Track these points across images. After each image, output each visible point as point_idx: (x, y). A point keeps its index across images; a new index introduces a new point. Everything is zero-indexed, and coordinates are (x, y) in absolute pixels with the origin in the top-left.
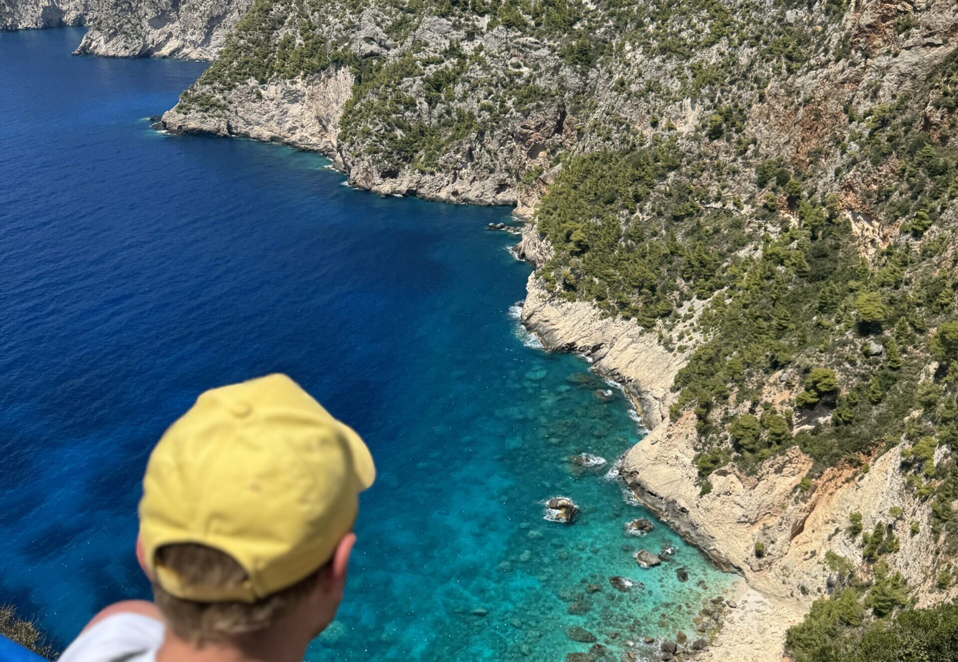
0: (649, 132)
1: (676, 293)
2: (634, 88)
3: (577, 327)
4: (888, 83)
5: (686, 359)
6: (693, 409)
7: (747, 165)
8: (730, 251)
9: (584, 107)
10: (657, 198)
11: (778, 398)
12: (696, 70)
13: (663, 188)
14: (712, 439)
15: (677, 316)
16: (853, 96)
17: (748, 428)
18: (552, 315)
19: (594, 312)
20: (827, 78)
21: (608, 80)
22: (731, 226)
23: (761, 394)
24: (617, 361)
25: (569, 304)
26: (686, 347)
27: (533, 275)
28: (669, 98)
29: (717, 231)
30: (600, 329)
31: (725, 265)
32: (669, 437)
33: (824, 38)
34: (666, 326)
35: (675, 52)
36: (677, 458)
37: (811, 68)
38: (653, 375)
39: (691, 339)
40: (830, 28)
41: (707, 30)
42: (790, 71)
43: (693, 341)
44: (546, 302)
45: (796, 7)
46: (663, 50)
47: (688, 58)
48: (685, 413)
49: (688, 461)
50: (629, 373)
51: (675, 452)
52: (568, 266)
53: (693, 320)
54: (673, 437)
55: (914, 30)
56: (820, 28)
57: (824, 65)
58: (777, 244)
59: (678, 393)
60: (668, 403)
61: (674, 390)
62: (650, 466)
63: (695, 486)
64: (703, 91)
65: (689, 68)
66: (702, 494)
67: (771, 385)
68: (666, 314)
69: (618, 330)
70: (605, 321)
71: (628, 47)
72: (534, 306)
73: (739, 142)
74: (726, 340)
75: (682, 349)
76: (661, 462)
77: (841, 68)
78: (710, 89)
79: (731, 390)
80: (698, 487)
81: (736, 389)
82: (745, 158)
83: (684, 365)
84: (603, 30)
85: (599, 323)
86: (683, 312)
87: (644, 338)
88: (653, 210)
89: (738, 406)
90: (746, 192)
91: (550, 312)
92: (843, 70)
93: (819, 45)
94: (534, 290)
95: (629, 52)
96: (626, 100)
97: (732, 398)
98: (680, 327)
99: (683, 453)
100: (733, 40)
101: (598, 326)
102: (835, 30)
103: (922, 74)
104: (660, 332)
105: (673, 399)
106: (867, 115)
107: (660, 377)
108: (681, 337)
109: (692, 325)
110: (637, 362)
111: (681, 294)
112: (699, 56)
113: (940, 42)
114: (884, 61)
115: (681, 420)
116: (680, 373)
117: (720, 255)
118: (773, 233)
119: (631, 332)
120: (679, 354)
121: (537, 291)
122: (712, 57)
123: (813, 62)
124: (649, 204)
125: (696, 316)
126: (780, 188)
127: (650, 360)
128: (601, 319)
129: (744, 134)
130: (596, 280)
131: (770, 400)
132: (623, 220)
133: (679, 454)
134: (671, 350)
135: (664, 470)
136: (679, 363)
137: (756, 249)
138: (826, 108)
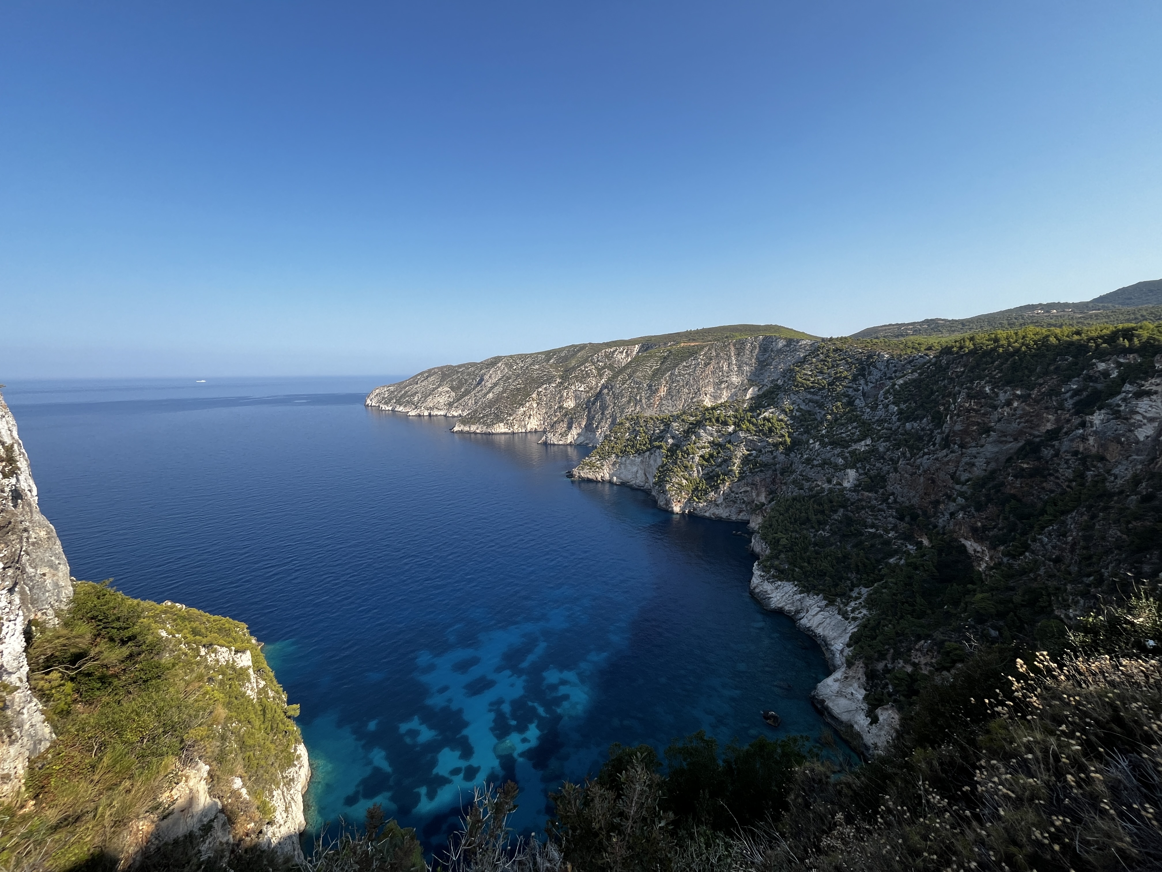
0: (826, 486)
1: (848, 582)
2: (815, 463)
3: (784, 597)
4: (980, 462)
5: (858, 626)
6: (862, 660)
7: (889, 508)
8: (883, 558)
9: (787, 472)
10: (833, 524)
11: (923, 660)
12: (853, 453)
13: (836, 517)
14: (877, 684)
15: (850, 597)
16: (956, 471)
17: (902, 679)
18: (769, 588)
19: (795, 589)
20: (937, 459)
21: (800, 458)
22: (882, 544)
23: (910, 656)
24: (811, 622)
25: (779, 583)
26: (857, 618)
27: (756, 563)
28: (836, 468)
29: (872, 546)
30: (799, 600)
31: (881, 567)
32: (846, 678)
33: (932, 437)
34: (843, 603)
35: (839, 444)
36: (852, 694)
37: (925, 454)
38: (835, 634)
39: (860, 613)
40: (936, 432)
41: (858, 433)
42: (913, 455)
43: (862, 614)
44: (764, 580)
45: (911, 421)
46: (831, 443)
47: (847, 448)
48: (857, 663)
49: (861, 697)
50: (820, 631)
51: (851, 690)
52: (779, 559)
53: (860, 601)
54: (849, 679)
55: (992, 433)
56: (929, 432)
57: (934, 452)
58: (915, 557)
59: (852, 648)
60: (845, 654)
61: (849, 645)
62: (834, 697)
63: (867, 717)
64: (858, 465)
65: (848, 453)
66: (871, 724)
67: (917, 650)
68: (842, 595)
69: (811, 602)
70: (802, 595)
71: (811, 441)
72: (758, 582)
73: (883, 494)
74: (884, 616)
75: (855, 619)
76: (842, 696)
77: (945, 454)
78: (862, 464)
79: (888, 650)
80: (868, 718)
81: (892, 651)
82: (889, 504)
83: (856, 630)
84: (797, 433)
85: (798, 597)
86: (854, 594)
87: (828, 609)
88: (831, 530)
89: (894, 662)
90: (891, 523)
91: (768, 587)
92: (947, 455)
93: (929, 441)
94: (757, 572)
95: (812, 444)
96: (811, 468)
97: (889, 656)
98: (852, 604)
99: (856, 691)
100: (874, 438)
101: (798, 598)
102: (938, 433)
103: (1003, 458)
104: (839, 606)
105: (848, 651)
106: (968, 481)
107: (840, 636)
108: (853, 611)
109: (860, 603)
110: (825, 624)
111: (852, 582)
112: (854, 447)
113: (1012, 440)
114: (974, 451)
115: (854, 668)
116: (853, 634)
117: (876, 560)
118: (911, 549)
119: (820, 604)
120: (852, 622)
121: (759, 573)
122: (862, 446)
123: (926, 450)
124: (828, 527)
125: (863, 598)
126: (913, 523)
127: (833, 623)
128: (800, 593)
129: (886, 490)
130: (797, 570)
131: (917, 661)
132: (812, 535)
133: (854, 692)
134: (847, 619)
135: (843, 702)
136: (852, 628)
137: (901, 559)
138: (938, 476)
